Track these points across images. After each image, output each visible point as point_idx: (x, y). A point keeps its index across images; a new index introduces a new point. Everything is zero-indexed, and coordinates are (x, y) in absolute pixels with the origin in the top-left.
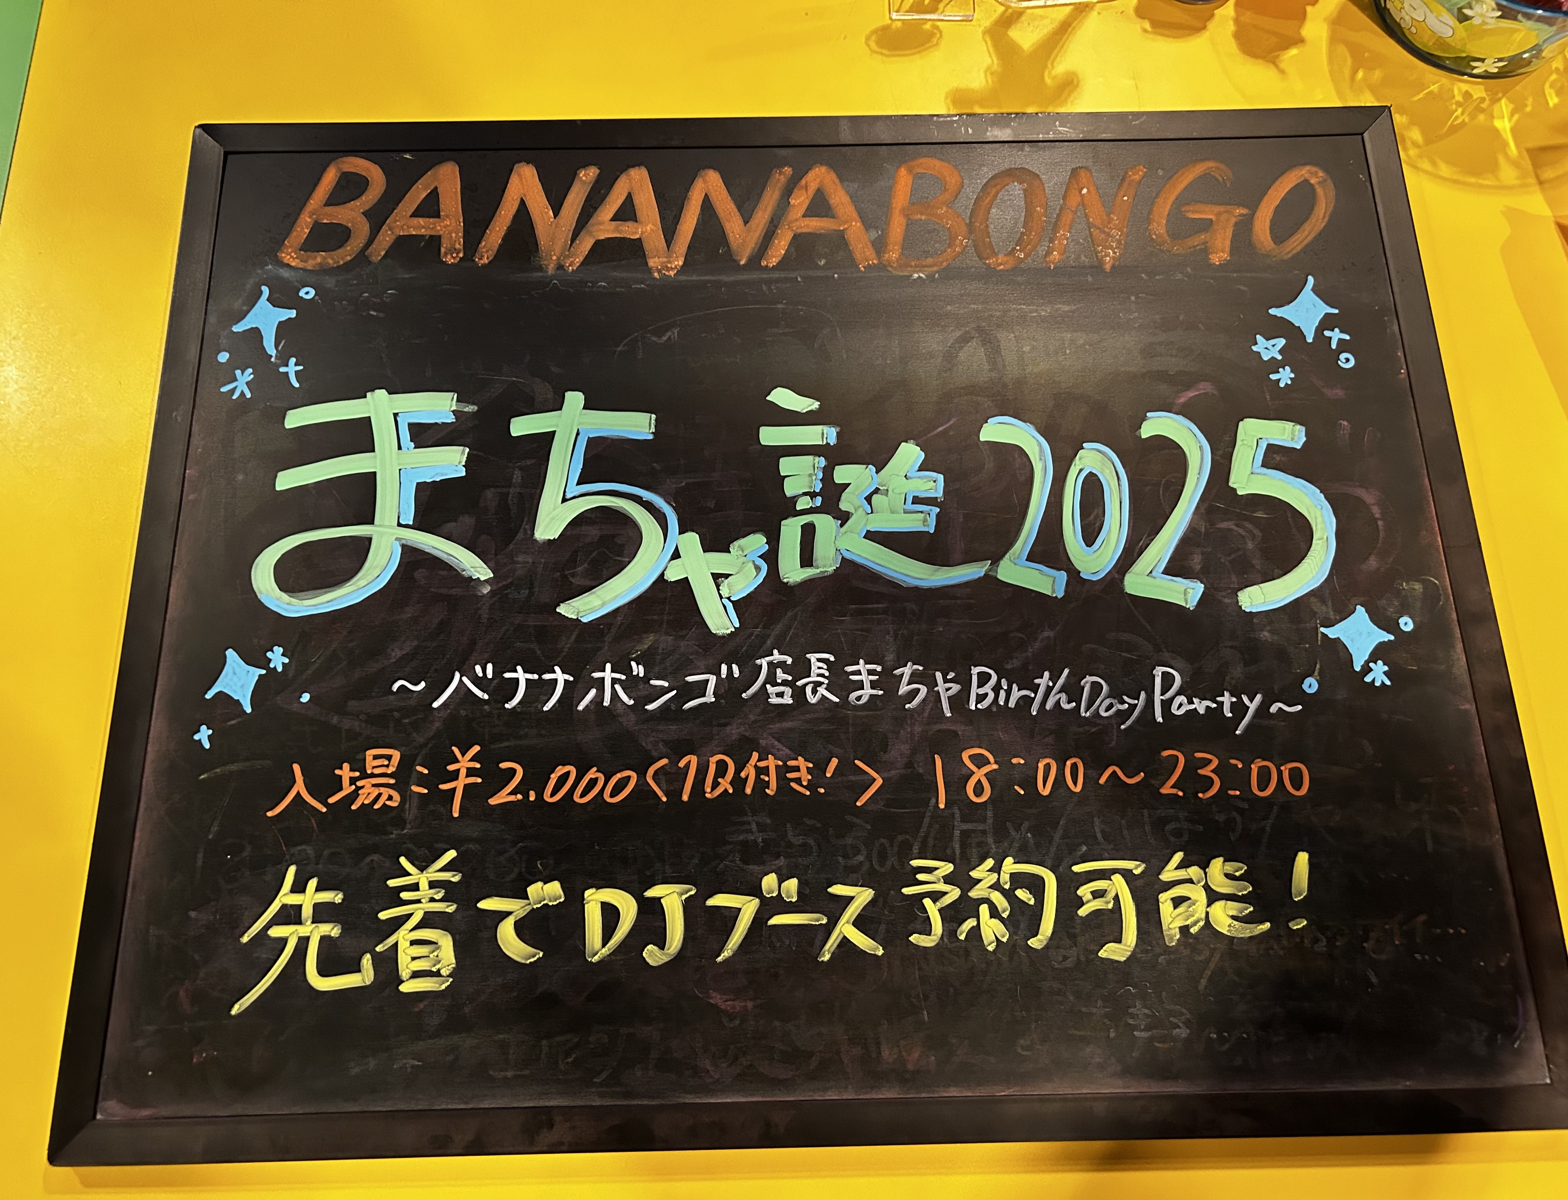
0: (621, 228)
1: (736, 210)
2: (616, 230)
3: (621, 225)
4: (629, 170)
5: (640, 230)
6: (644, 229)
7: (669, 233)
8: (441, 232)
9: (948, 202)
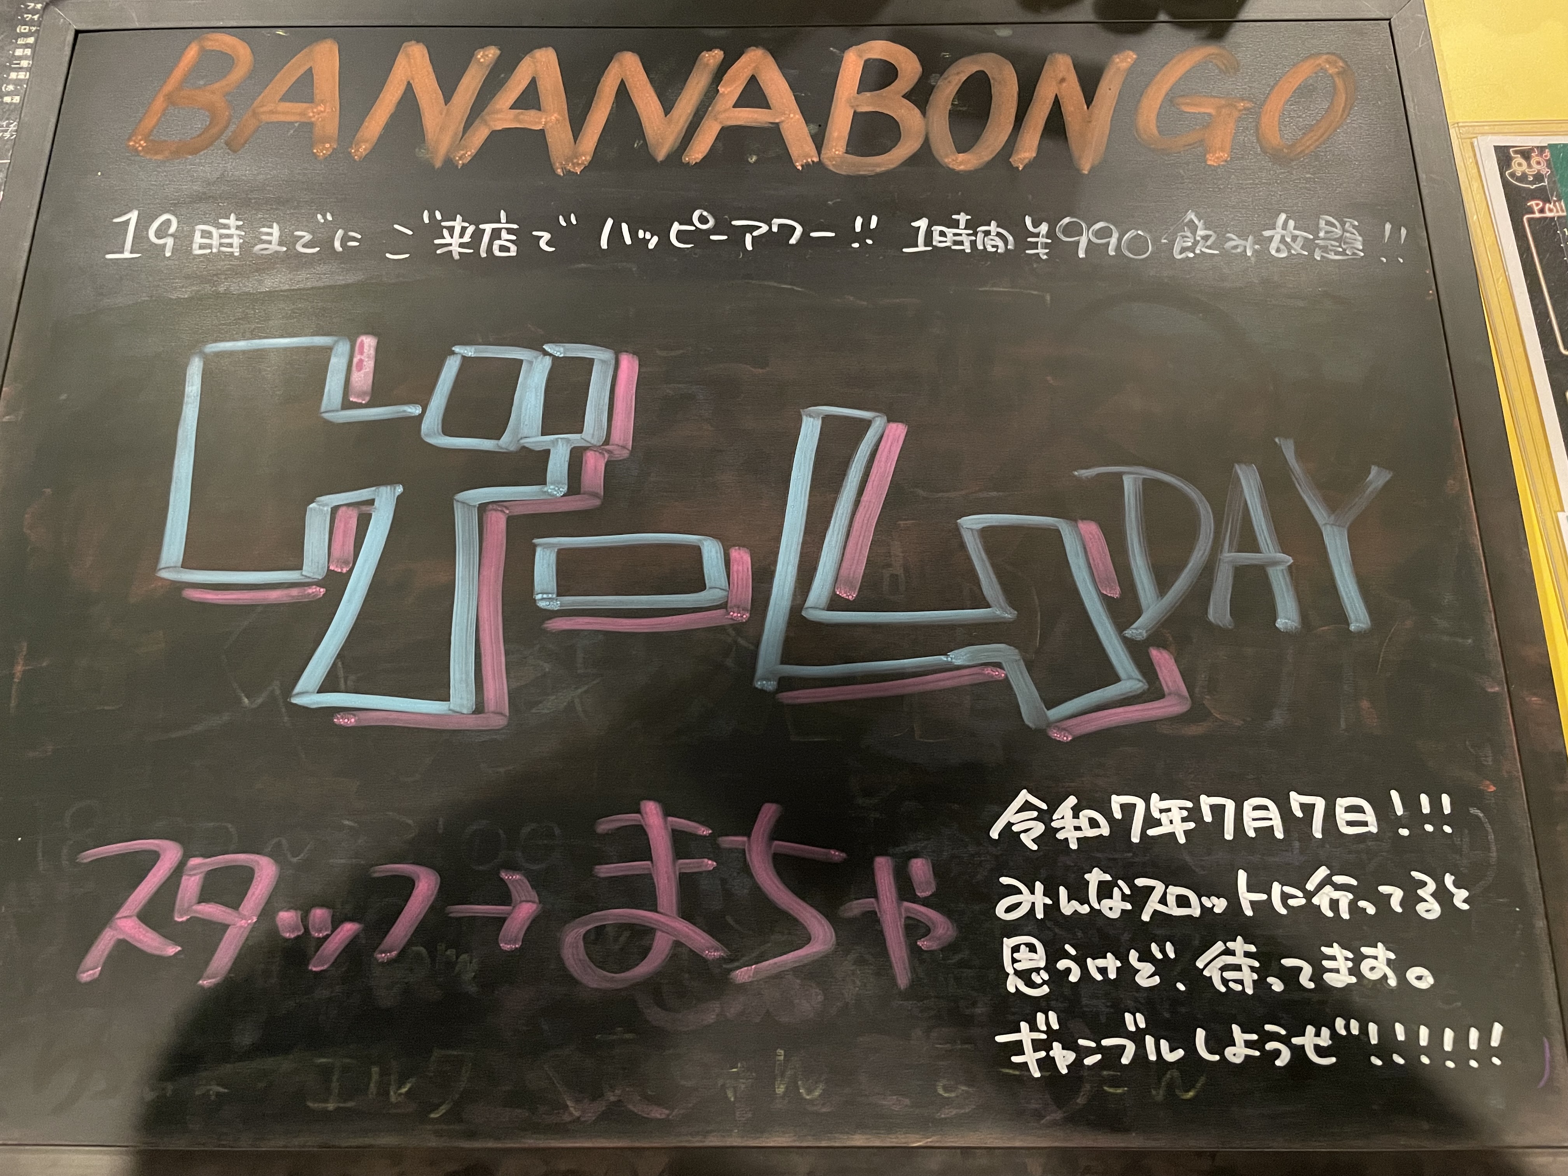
0: (521, 117)
1: (656, 98)
2: (516, 119)
3: (522, 113)
4: (535, 51)
5: (544, 120)
6: (548, 119)
7: (577, 123)
8: (313, 119)
9: (904, 92)
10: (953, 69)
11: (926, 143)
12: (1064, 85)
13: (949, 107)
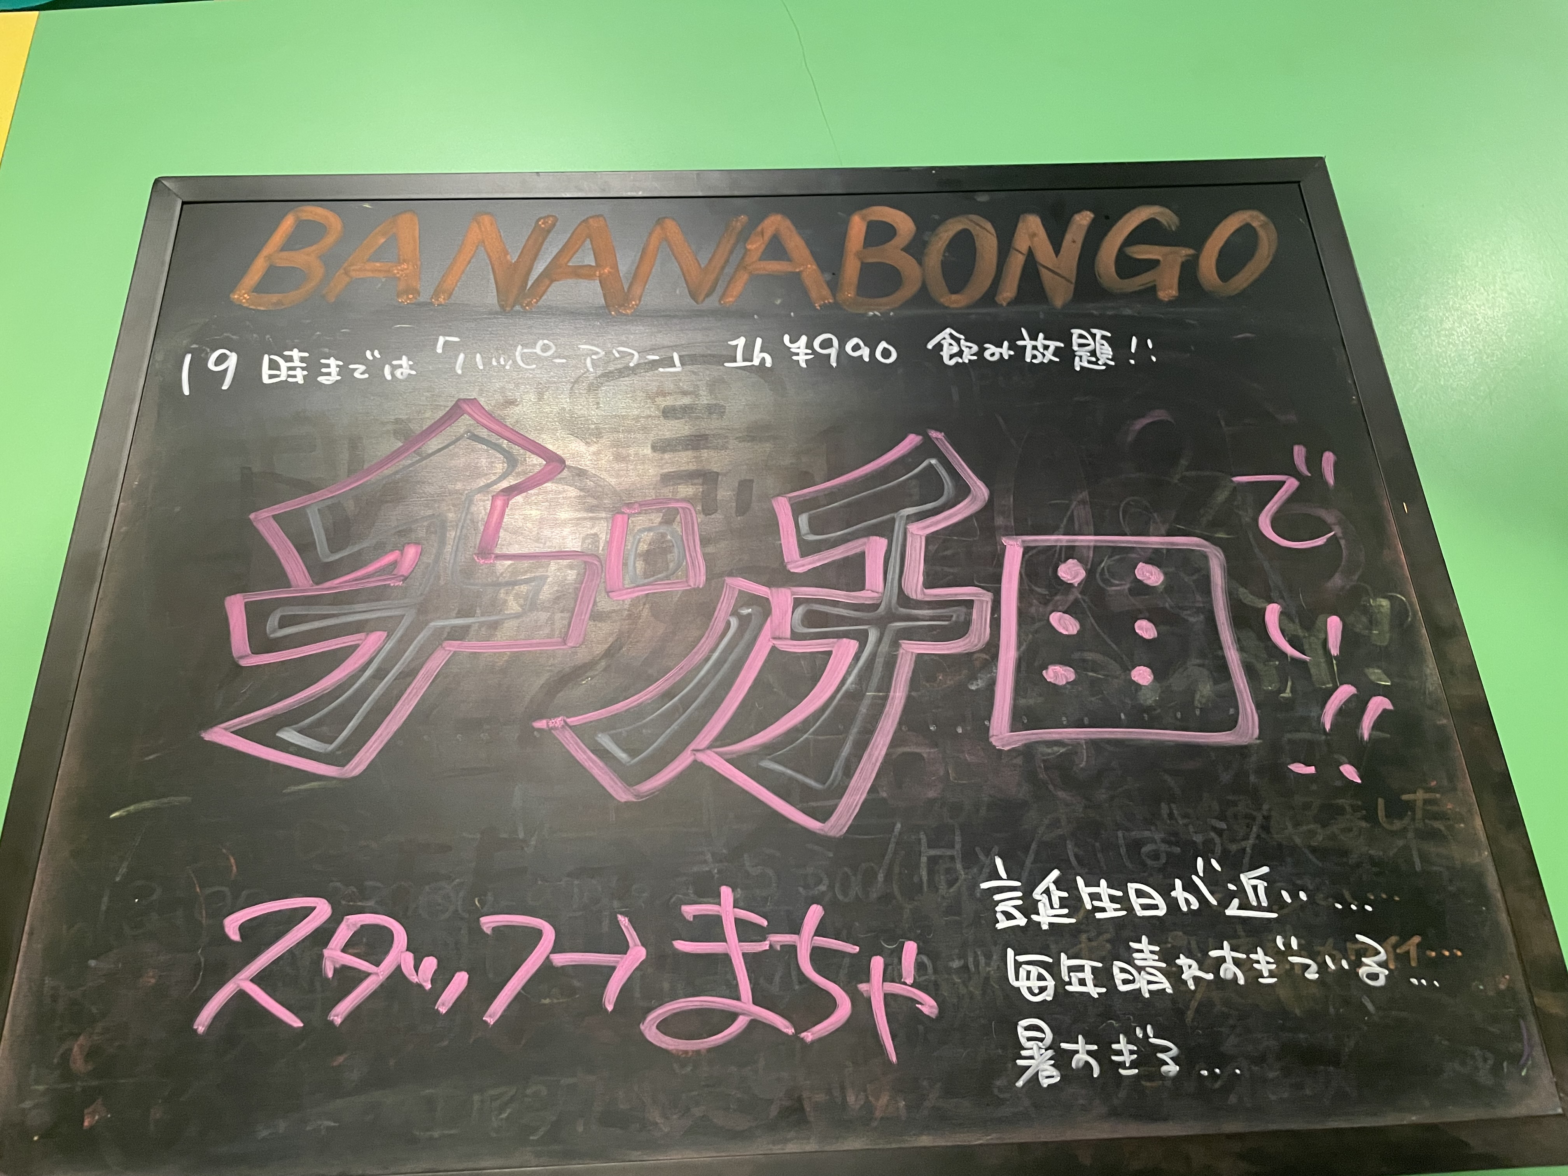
0: (578, 270)
1: (693, 254)
2: (574, 272)
5: (598, 273)
6: (602, 272)
8: (398, 275)
9: (902, 247)
10: (941, 229)
11: (924, 288)
12: (1036, 239)
13: (941, 258)
